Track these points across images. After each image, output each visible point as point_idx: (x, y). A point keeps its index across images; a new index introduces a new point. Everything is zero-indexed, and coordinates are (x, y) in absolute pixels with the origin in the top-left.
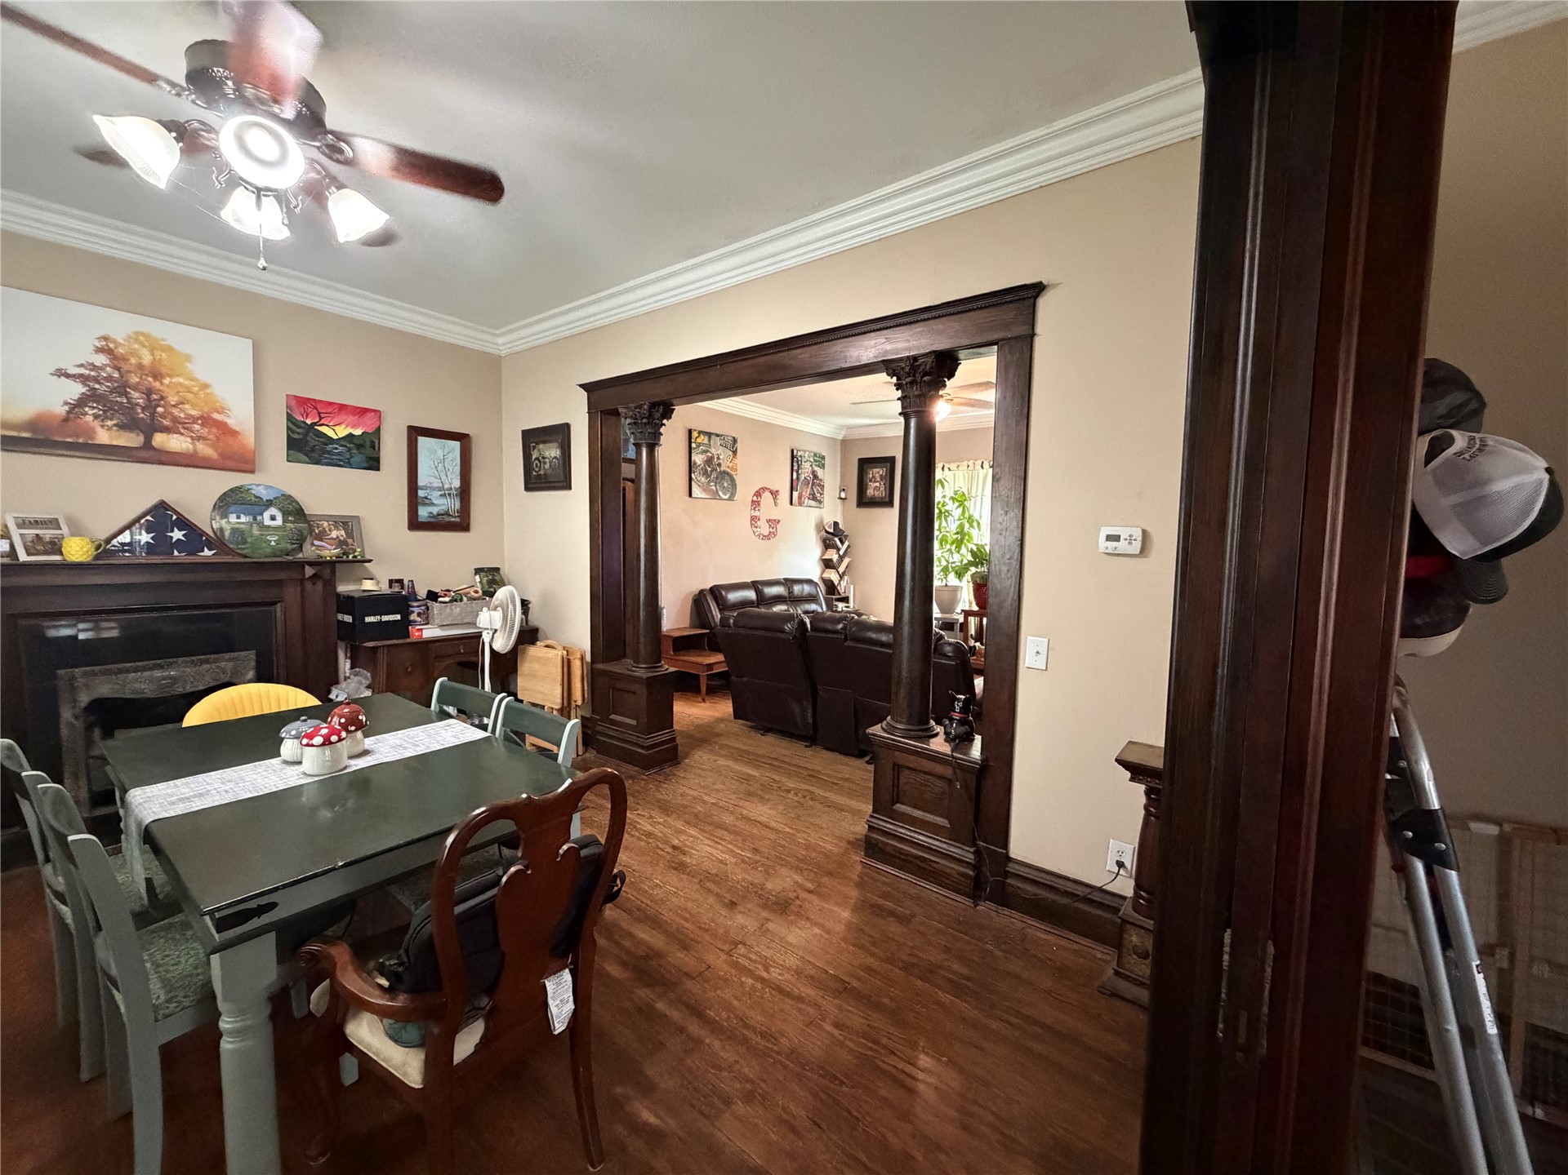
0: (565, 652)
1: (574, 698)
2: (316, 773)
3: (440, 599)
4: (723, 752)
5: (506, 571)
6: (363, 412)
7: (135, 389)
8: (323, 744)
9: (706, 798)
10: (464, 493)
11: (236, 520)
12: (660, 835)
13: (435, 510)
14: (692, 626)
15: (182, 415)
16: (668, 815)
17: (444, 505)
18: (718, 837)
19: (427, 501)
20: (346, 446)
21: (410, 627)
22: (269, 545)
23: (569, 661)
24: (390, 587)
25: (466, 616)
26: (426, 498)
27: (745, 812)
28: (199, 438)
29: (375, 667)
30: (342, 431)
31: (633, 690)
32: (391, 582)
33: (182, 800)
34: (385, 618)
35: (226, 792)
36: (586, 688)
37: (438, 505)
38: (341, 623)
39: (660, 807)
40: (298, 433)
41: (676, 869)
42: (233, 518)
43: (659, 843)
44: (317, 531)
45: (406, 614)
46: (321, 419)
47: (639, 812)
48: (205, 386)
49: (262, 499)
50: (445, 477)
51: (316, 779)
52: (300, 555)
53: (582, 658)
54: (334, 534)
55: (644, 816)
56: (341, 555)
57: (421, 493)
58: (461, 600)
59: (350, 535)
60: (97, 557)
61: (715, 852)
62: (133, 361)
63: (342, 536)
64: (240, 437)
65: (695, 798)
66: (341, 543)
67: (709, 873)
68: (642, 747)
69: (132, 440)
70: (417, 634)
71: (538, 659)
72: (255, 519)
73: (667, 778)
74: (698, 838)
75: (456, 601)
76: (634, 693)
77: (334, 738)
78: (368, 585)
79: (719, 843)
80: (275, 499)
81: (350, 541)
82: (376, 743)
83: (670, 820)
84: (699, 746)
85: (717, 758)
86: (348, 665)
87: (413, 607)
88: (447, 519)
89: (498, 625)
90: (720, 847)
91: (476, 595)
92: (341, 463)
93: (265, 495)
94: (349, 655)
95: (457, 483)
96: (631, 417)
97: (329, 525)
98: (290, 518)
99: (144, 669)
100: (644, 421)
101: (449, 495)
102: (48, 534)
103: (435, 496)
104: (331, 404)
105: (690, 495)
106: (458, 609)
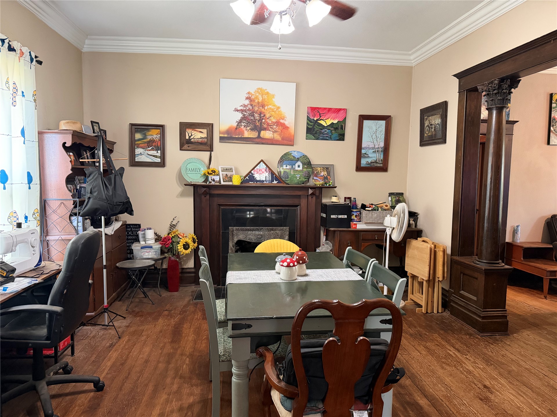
0: (433, 246)
1: (437, 276)
2: (284, 279)
3: (367, 209)
4: (550, 337)
5: (407, 195)
6: (339, 110)
7: (256, 113)
8: (287, 266)
9: (522, 363)
10: (386, 150)
11: (285, 168)
12: (477, 375)
13: (369, 160)
14: (543, 242)
15: (270, 122)
16: (487, 365)
17: (374, 157)
18: (522, 392)
19: (366, 156)
20: (330, 129)
21: (351, 222)
22: (297, 179)
23: (435, 252)
24: (345, 201)
25: (380, 219)
26: (366, 154)
27: (552, 382)
28: (275, 132)
29: (334, 241)
30: (329, 122)
31: (476, 276)
32: (345, 198)
33: (240, 278)
34: (340, 217)
35: (254, 279)
36: (446, 270)
37: (371, 157)
38: (322, 217)
39: (483, 358)
40: (311, 125)
41: (481, 400)
42: (284, 167)
43: (474, 380)
44: (315, 172)
45: (350, 215)
46: (320, 117)
47: (468, 357)
48: (279, 108)
49: (295, 158)
50: (376, 142)
51: (284, 281)
52: (308, 184)
53: (444, 251)
54: (322, 174)
55: (470, 360)
56: (324, 184)
57: (363, 151)
58: (378, 210)
59: (329, 174)
60: (242, 183)
61: (516, 400)
62: (256, 101)
63: (326, 175)
64: (289, 129)
65: (512, 360)
66: (325, 178)
67: (506, 412)
68: (479, 316)
69: (253, 135)
70: (354, 226)
71: (418, 248)
72: (292, 167)
73: (496, 341)
74: (505, 387)
75: (375, 210)
76: (477, 279)
77: (291, 264)
78: (334, 199)
79: (522, 396)
80: (300, 157)
81: (329, 177)
82: (312, 272)
83: (489, 369)
84: (530, 328)
85: (541, 339)
86: (324, 239)
87: (353, 212)
88: (376, 165)
89: (395, 225)
90: (522, 398)
91: (386, 208)
92: (328, 138)
93: (297, 155)
94: (325, 234)
95: (382, 144)
96: (486, 91)
97: (321, 170)
98: (305, 166)
99: (253, 230)
100: (495, 92)
101: (378, 151)
102: (229, 174)
103: (370, 153)
104: (325, 109)
105: (548, 143)
106: (376, 215)
